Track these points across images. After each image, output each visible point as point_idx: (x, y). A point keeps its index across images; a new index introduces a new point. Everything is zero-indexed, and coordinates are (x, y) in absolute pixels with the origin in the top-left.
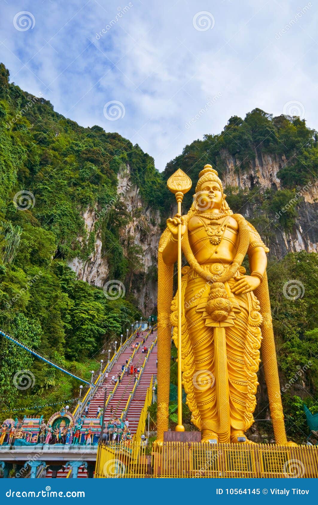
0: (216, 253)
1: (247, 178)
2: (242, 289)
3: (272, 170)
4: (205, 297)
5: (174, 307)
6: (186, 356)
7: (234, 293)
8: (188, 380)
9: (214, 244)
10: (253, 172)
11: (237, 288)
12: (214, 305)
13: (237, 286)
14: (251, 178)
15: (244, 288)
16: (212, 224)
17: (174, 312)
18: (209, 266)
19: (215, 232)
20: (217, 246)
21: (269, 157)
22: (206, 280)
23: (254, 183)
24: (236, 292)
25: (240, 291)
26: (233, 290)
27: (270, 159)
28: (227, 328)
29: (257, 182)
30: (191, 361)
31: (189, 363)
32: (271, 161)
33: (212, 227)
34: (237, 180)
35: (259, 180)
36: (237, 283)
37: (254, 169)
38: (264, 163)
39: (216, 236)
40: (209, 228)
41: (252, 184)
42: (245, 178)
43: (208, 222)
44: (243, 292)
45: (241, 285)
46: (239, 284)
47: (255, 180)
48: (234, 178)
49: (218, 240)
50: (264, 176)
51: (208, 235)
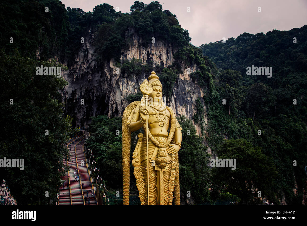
0: (161, 131)
1: (146, 53)
2: (172, 152)
3: (162, 52)
4: (155, 155)
5: (135, 156)
6: (141, 183)
7: (168, 154)
8: (142, 195)
9: (161, 126)
10: (149, 50)
11: (170, 151)
12: (161, 160)
13: (170, 150)
14: (148, 54)
15: (173, 151)
16: (160, 114)
17: (134, 159)
18: (157, 137)
19: (161, 119)
20: (162, 127)
21: (161, 42)
22: (155, 145)
23: (150, 57)
24: (169, 153)
25: (171, 152)
26: (168, 152)
27: (161, 43)
28: (164, 171)
29: (152, 58)
30: (143, 186)
31: (142, 187)
32: (162, 45)
33: (160, 116)
34: (138, 52)
35: (153, 57)
36: (170, 149)
37: (150, 48)
38: (157, 45)
39: (162, 121)
40: (158, 116)
41: (148, 58)
42: (144, 53)
43: (158, 112)
44: (173, 153)
45: (172, 150)
46: (171, 149)
47: (151, 56)
48: (137, 51)
49: (163, 124)
50: (156, 54)
51: (158, 121)
